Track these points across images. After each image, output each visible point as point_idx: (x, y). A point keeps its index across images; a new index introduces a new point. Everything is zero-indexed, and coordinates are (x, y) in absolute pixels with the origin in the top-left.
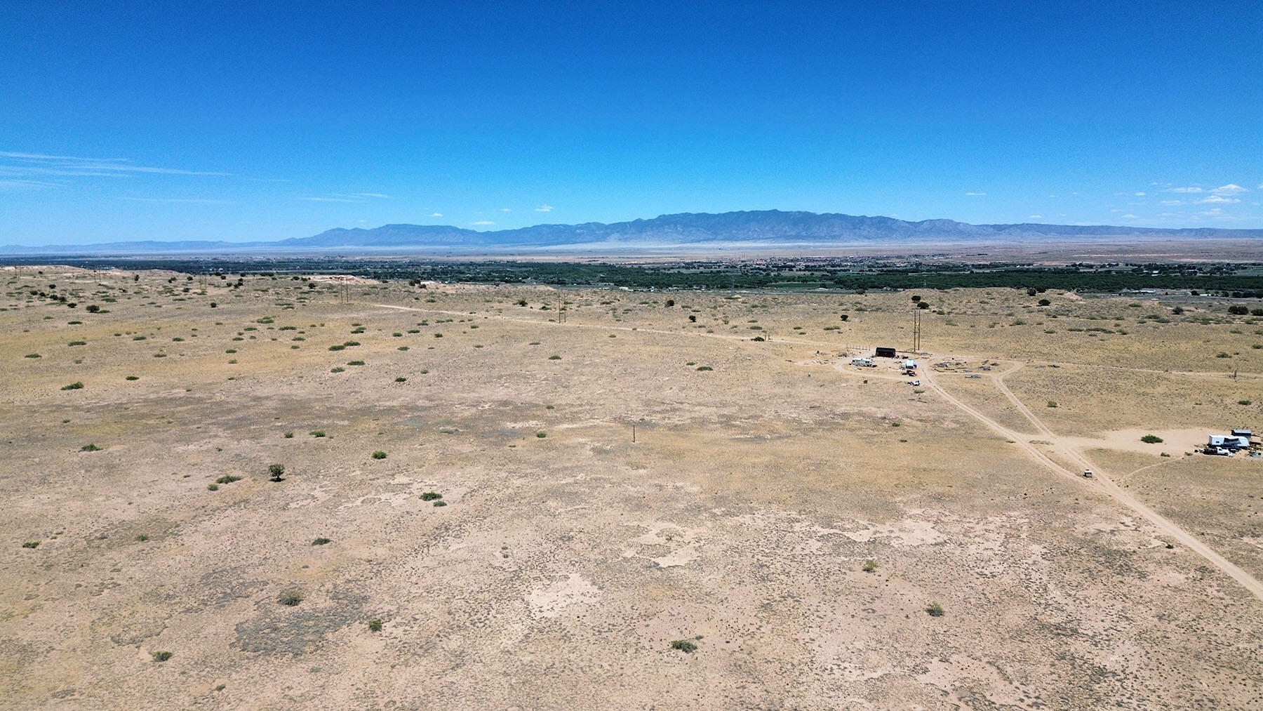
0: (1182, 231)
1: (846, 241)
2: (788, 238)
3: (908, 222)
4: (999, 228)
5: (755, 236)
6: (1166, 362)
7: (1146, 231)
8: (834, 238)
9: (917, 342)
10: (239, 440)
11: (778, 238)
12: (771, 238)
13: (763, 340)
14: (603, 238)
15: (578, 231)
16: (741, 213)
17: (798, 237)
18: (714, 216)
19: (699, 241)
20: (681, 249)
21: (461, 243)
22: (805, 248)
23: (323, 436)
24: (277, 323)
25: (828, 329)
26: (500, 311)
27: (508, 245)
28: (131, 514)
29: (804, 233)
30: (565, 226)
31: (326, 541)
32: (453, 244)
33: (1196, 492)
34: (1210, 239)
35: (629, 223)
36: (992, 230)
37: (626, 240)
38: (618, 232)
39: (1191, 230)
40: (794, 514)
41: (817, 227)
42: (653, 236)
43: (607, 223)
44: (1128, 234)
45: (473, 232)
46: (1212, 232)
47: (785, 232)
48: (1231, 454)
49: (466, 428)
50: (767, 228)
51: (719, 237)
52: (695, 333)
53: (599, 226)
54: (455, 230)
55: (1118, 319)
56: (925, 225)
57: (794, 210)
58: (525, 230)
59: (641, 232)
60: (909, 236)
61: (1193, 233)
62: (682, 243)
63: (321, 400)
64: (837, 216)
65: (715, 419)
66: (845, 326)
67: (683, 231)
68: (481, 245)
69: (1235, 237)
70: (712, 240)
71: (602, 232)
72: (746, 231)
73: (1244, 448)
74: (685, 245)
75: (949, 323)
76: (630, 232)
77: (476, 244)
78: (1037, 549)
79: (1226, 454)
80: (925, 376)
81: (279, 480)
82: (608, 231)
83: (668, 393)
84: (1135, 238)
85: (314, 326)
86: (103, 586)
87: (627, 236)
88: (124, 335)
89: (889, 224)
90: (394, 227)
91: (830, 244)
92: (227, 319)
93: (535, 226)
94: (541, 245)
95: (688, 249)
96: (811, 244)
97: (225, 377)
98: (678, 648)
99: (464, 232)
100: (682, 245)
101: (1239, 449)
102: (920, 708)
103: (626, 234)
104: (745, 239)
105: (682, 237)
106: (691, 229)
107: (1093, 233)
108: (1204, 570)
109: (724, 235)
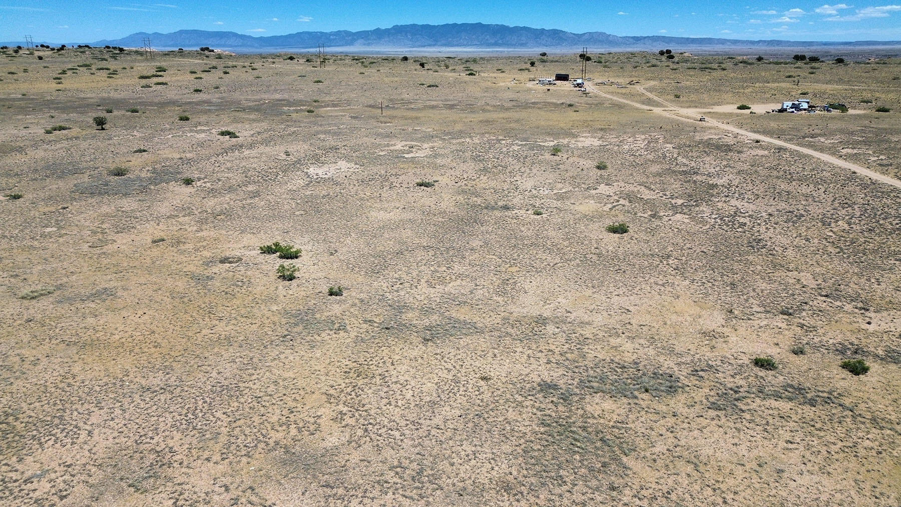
0: (759, 42)
1: (530, 48)
2: (489, 45)
3: (574, 34)
4: (637, 39)
5: (465, 43)
6: (754, 80)
7: (735, 42)
8: (522, 45)
9: (584, 75)
10: (67, 114)
11: (481, 44)
12: (476, 45)
13: (474, 75)
14: (351, 43)
15: (331, 37)
16: (455, 25)
17: (496, 44)
18: (434, 26)
19: (424, 46)
20: (410, 51)
21: (241, 46)
22: (501, 52)
23: (137, 112)
24: (93, 67)
25: (521, 70)
26: (274, 63)
27: (278, 47)
29: (500, 42)
30: (321, 33)
31: (145, 151)
32: (236, 46)
33: (773, 125)
34: (776, 48)
35: (371, 31)
36: (631, 40)
37: (369, 44)
38: (363, 38)
39: (765, 41)
40: (501, 138)
41: (510, 37)
42: (389, 42)
43: (354, 31)
44: (723, 44)
45: (250, 37)
46: (779, 43)
47: (487, 40)
48: (795, 112)
49: (252, 109)
50: (474, 37)
51: (439, 43)
52: (424, 72)
53: (348, 33)
54: (235, 35)
55: (720, 63)
56: (586, 37)
57: (494, 24)
58: (290, 36)
59: (380, 38)
60: (575, 45)
61: (766, 44)
62: (411, 47)
63: (133, 99)
64: (525, 28)
65: (441, 105)
66: (532, 68)
67: (412, 38)
68: (257, 48)
69: (793, 46)
70: (434, 45)
71: (350, 38)
72: (458, 39)
73: (805, 110)
74: (414, 49)
75: (605, 67)
76: (372, 38)
78: (669, 146)
79: (793, 112)
80: (589, 86)
81: (103, 129)
82: (355, 37)
83: (405, 96)
84: (727, 47)
85: (125, 68)
87: (370, 41)
89: (561, 35)
90: (186, 32)
91: (519, 50)
92: (53, 65)
93: (298, 33)
94: (303, 48)
95: (415, 51)
96: (506, 50)
97: (53, 90)
98: (420, 186)
99: (242, 37)
100: (411, 49)
101: (801, 110)
102: (593, 202)
103: (369, 39)
104: (458, 45)
105: (411, 43)
106: (418, 36)
107: (700, 43)
108: (780, 149)
109: (442, 42)
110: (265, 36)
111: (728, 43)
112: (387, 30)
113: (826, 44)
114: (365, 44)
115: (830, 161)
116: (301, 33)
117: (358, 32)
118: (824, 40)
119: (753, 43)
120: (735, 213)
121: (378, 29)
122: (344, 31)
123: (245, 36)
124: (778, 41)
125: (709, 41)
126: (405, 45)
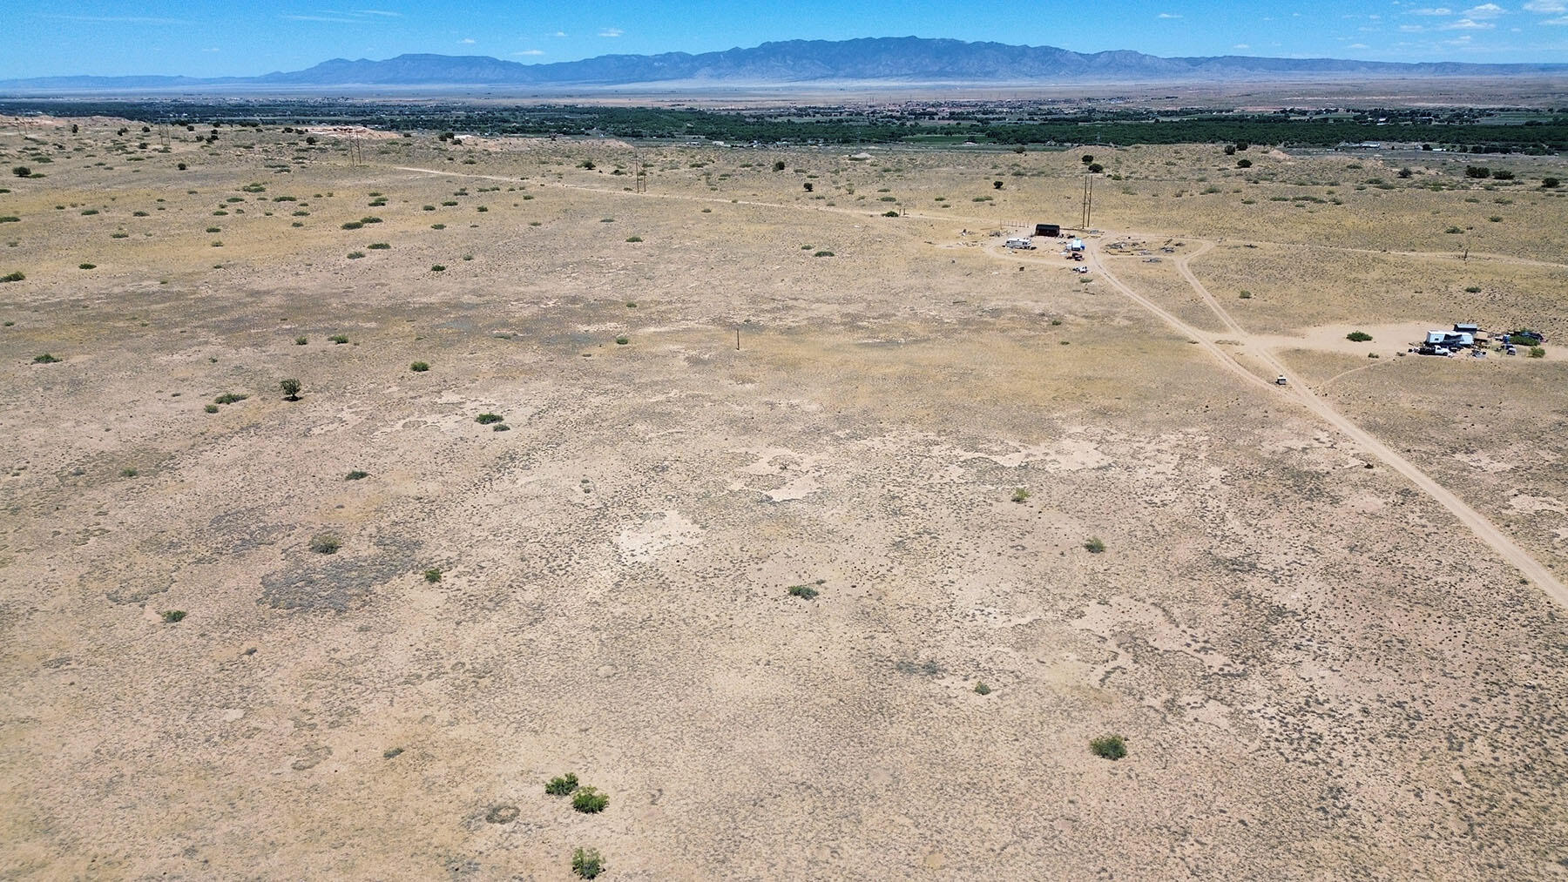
0: (1419, 66)
1: (1001, 80)
2: (928, 75)
3: (1080, 54)
4: (1194, 63)
5: (887, 72)
6: (1384, 240)
7: (1375, 66)
8: (987, 75)
9: (1086, 216)
10: (237, 348)
11: (917, 74)
12: (907, 74)
13: (897, 215)
14: (690, 74)
15: (656, 64)
16: (870, 41)
17: (942, 74)
18: (835, 44)
19: (815, 79)
20: (790, 89)
21: (502, 81)
22: (950, 88)
23: (345, 342)
24: (270, 192)
25: (977, 200)
26: (560, 176)
27: (565, 83)
28: (110, 444)
29: (949, 69)
30: (639, 57)
31: (363, 475)
32: (493, 81)
33: (1406, 401)
34: (1452, 77)
35: (723, 53)
36: (1184, 64)
37: (719, 77)
38: (709, 65)
39: (1430, 65)
40: (932, 436)
41: (966, 60)
42: (755, 71)
43: (694, 54)
44: (1352, 70)
45: (518, 65)
46: (1456, 67)
47: (926, 66)
48: (1451, 354)
49: (526, 332)
50: (903, 61)
51: (842, 73)
52: (812, 206)
53: (684, 57)
54: (494, 62)
55: (1332, 184)
56: (1103, 59)
57: (937, 38)
58: (586, 63)
59: (739, 66)
60: (1081, 74)
61: (1433, 68)
62: (793, 81)
63: (339, 296)
64: (992, 45)
65: (837, 319)
66: (998, 196)
67: (794, 65)
68: (529, 83)
70: (833, 76)
71: (687, 65)
72: (875, 65)
73: (1467, 346)
74: (797, 84)
75: (1126, 191)
76: (725, 65)
77: (523, 81)
78: (1216, 472)
79: (1445, 354)
80: (1094, 261)
81: (295, 399)
82: (696, 64)
83: (778, 287)
84: (1361, 75)
85: (319, 196)
86: (87, 534)
87: (721, 71)
88: (68, 208)
89: (1057, 56)
90: (413, 57)
91: (983, 84)
92: (202, 186)
93: (599, 57)
94: (608, 83)
95: (800, 89)
96: (958, 83)
97: (208, 265)
98: (796, 595)
99: (506, 65)
100: (793, 84)
101: (1461, 347)
102: (1073, 657)
103: (720, 67)
104: (873, 77)
105: (792, 73)
106: (804, 61)
107: (1310, 69)
108: (1407, 493)
109: (848, 70)
110: (544, 62)
111: (1363, 69)
112: (751, 51)
113: (1545, 68)
114: (712, 76)
115: (1489, 542)
116: (604, 57)
117: (700, 55)
118: (1542, 60)
119: (1408, 67)
120: (1307, 703)
121: (736, 50)
122: (677, 53)
123: (509, 63)
124: (1455, 64)
125: (1327, 64)
126: (781, 77)
